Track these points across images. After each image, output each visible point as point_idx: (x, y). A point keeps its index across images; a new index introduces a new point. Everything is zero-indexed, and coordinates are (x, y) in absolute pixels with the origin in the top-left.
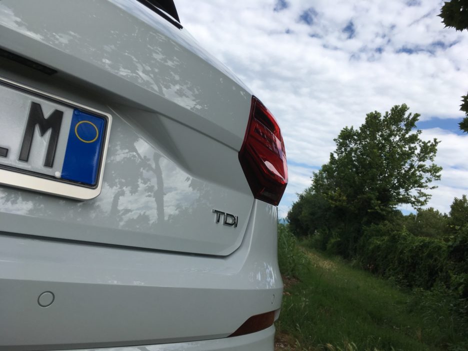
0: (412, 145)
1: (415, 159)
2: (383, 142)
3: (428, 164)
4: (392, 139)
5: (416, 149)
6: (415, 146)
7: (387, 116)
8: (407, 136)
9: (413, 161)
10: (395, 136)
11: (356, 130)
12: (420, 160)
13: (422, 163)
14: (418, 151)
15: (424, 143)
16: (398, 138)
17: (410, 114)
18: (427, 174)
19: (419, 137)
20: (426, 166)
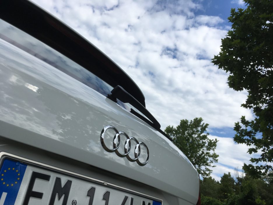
0: (204, 141)
1: (205, 148)
2: (189, 137)
3: (211, 152)
4: (193, 135)
5: (206, 143)
6: (205, 142)
7: (191, 122)
8: (201, 135)
9: (204, 149)
10: (195, 134)
11: (175, 128)
12: (207, 150)
13: (208, 151)
14: (206, 145)
15: (210, 140)
16: (196, 136)
17: (204, 124)
18: (211, 158)
19: (207, 137)
20: (210, 154)
